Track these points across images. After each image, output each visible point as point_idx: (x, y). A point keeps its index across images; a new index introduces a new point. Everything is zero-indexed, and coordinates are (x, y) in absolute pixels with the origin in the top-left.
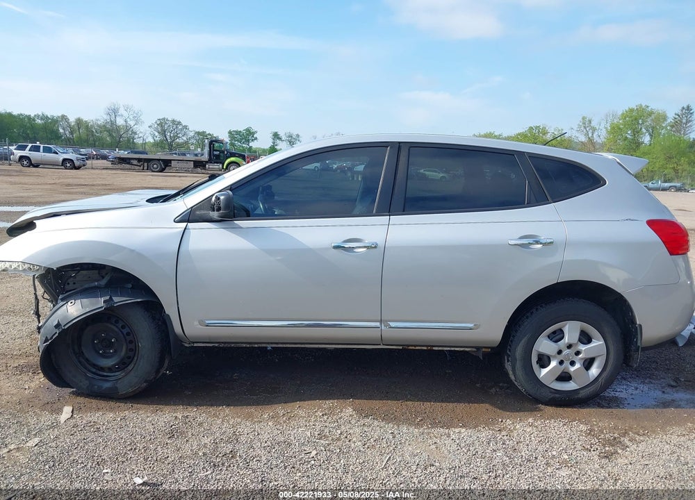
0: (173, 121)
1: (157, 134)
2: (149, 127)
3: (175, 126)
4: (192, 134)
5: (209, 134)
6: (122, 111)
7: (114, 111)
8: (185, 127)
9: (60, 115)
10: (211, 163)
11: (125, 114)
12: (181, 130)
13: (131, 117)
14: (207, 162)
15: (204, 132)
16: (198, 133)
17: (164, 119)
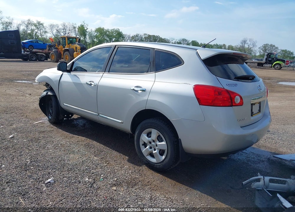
0: (271, 45)
1: (262, 51)
2: (259, 48)
3: (271, 47)
4: (279, 51)
5: (289, 51)
6: (248, 42)
7: (245, 42)
8: (277, 48)
9: (222, 44)
10: (267, 64)
11: (249, 43)
12: (274, 49)
13: (251, 44)
14: (264, 63)
15: (286, 50)
16: (283, 51)
17: (267, 44)
